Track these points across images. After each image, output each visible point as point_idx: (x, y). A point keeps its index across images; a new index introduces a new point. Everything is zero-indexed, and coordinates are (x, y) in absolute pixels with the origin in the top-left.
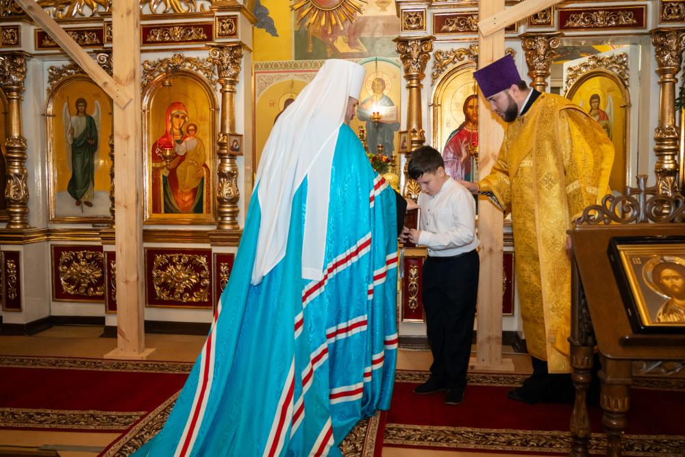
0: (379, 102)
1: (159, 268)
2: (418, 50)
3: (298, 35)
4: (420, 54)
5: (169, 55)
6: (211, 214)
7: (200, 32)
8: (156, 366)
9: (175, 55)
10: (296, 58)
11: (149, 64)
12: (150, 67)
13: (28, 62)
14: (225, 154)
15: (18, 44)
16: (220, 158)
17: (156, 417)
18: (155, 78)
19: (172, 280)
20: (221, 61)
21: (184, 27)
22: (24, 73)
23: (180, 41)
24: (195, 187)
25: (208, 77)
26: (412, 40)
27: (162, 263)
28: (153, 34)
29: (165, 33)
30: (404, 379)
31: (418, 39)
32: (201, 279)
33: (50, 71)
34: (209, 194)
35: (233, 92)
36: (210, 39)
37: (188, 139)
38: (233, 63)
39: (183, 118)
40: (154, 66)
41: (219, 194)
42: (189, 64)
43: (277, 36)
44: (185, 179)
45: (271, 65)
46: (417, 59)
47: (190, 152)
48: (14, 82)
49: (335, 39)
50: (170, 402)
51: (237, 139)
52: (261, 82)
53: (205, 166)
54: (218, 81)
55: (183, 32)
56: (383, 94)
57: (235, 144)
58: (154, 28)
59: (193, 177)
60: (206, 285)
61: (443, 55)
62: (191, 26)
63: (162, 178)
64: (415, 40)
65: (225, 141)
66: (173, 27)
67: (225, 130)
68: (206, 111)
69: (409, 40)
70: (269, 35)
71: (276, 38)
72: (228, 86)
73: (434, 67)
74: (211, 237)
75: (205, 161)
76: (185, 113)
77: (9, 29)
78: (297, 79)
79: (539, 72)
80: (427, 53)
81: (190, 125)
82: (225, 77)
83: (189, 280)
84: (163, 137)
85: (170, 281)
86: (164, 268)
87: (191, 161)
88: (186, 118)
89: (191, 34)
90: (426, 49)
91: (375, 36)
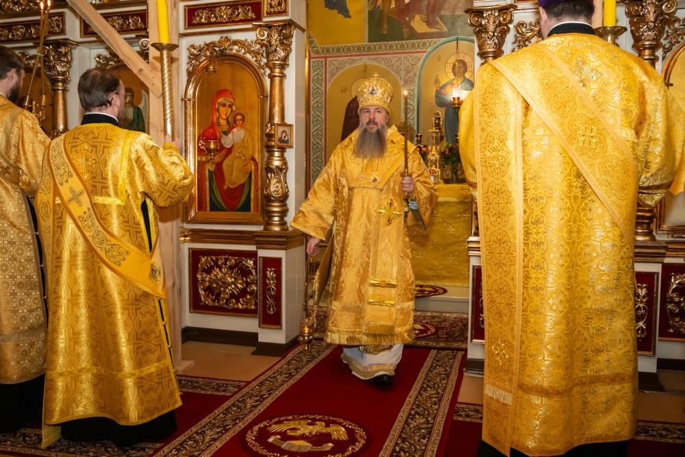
0: (460, 86)
1: (204, 270)
2: (494, 22)
3: (371, 14)
4: (497, 26)
5: (215, 38)
6: (259, 214)
7: (249, 10)
8: (190, 383)
9: (222, 37)
10: (370, 41)
11: (194, 48)
12: (195, 52)
13: (73, 51)
14: (273, 147)
15: (63, 32)
16: (268, 151)
17: (171, 452)
18: (200, 63)
19: (217, 284)
20: (269, 42)
21: (231, 6)
22: (69, 62)
23: (227, 22)
24: (242, 182)
25: (256, 61)
26: (487, 10)
27: (207, 265)
28: (198, 15)
29: (212, 14)
30: (467, 416)
31: (495, 9)
32: (248, 284)
33: (97, 59)
34: (257, 191)
35: (283, 76)
36: (259, 18)
37: (235, 130)
38: (282, 44)
39: (230, 106)
40: (200, 51)
41: (266, 191)
42: (236, 47)
43: (350, 17)
44: (231, 174)
45: (343, 49)
46: (494, 33)
47: (237, 144)
48: (58, 72)
49: (412, 18)
50: (191, 433)
51: (286, 129)
52: (332, 67)
53: (253, 159)
54: (267, 65)
55: (230, 12)
56: (465, 77)
57: (284, 135)
58: (200, 9)
59: (240, 171)
60: (253, 291)
61: (526, 27)
62: (238, 5)
63: (207, 173)
64: (491, 10)
65: (273, 132)
66: (219, 7)
67: (274, 120)
68: (254, 99)
69: (484, 10)
70: (341, 16)
71: (348, 19)
72: (277, 70)
73: (515, 43)
74: (256, 239)
75: (253, 154)
76: (232, 101)
77: (54, 17)
78: (369, 63)
79: (647, 43)
80: (506, 25)
81: (238, 114)
82: (273, 60)
83: (235, 285)
84: (209, 128)
85: (215, 285)
86: (209, 271)
87: (238, 155)
88: (234, 108)
89: (239, 13)
90: (504, 20)
91: (456, 14)
